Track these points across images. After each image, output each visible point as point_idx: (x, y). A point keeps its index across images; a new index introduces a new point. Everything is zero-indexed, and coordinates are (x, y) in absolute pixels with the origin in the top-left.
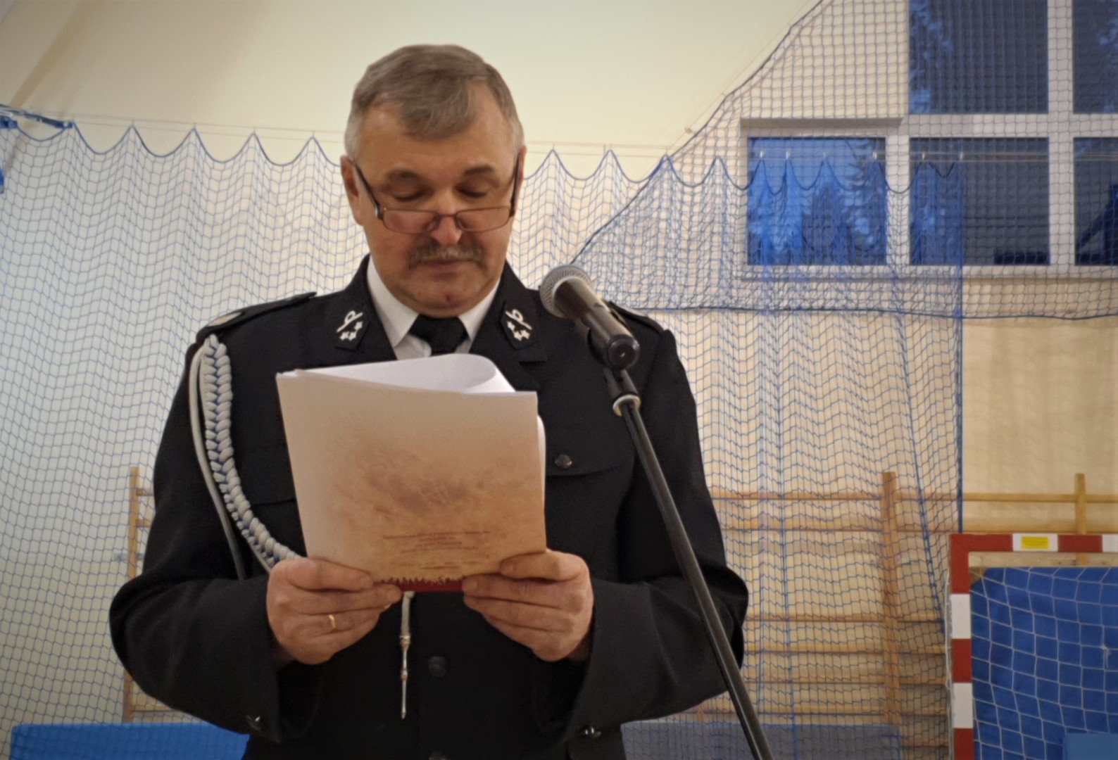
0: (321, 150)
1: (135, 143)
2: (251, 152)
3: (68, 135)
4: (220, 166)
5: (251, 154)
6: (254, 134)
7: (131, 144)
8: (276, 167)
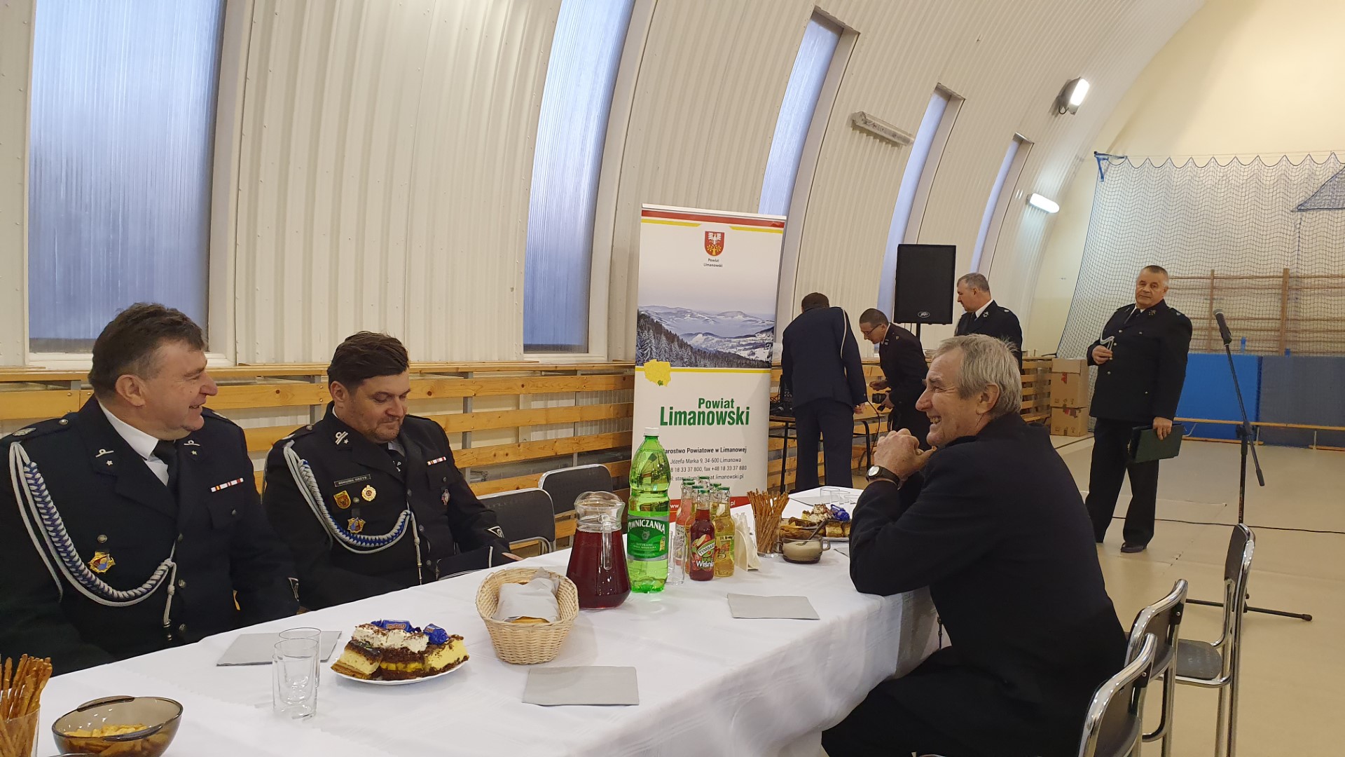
1: (1148, 164)
2: (1190, 163)
3: (1126, 163)
6: (1191, 159)
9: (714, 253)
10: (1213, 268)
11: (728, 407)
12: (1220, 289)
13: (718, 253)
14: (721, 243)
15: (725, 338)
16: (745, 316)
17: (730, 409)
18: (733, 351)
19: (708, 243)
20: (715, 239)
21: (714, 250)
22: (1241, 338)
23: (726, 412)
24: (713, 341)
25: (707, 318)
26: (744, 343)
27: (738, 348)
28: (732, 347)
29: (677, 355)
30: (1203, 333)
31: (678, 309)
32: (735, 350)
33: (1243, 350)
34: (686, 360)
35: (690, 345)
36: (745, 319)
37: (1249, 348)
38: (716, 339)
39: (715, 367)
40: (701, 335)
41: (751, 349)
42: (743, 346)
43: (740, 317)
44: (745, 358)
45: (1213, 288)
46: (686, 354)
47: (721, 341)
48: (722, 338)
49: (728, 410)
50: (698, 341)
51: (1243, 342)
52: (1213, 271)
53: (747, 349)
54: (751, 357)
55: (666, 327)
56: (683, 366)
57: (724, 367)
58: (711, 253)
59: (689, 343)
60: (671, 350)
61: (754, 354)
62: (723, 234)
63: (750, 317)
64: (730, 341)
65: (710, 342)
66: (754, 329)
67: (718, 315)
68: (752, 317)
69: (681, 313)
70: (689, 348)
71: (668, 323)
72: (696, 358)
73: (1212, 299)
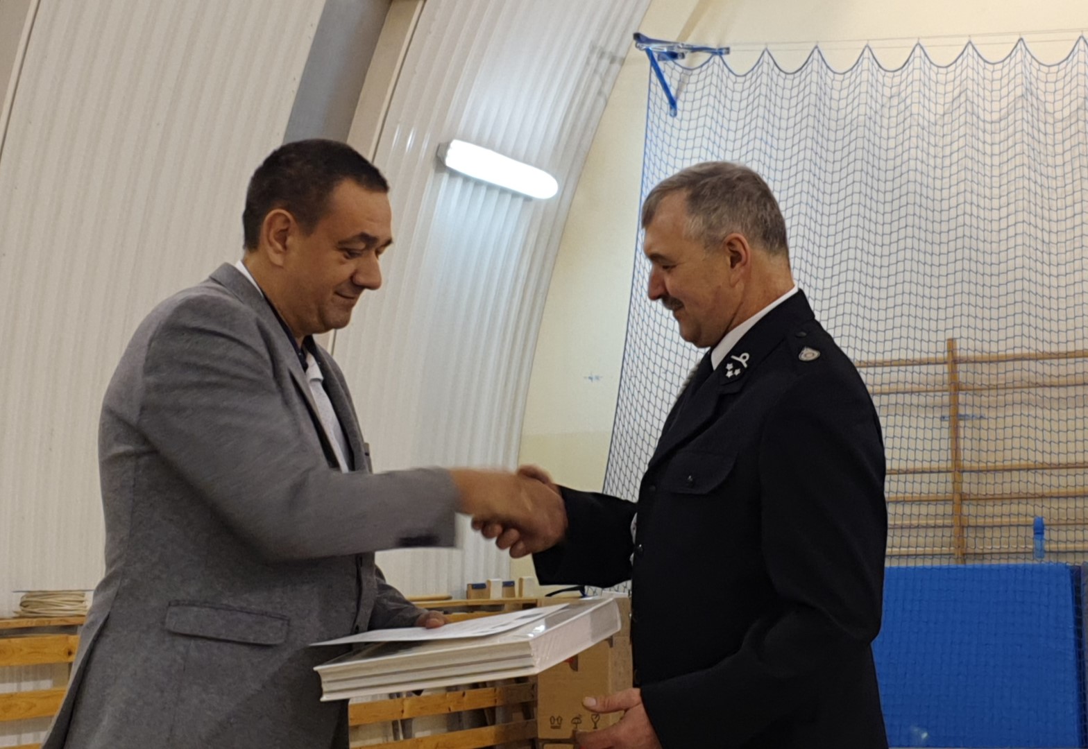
0: (926, 55)
1: (768, 64)
2: (866, 61)
3: (714, 62)
4: (840, 77)
5: (866, 64)
6: (867, 46)
7: (765, 65)
8: (888, 74)
10: (949, 335)
12: (975, 390)
22: (1031, 520)
30: (941, 509)
33: (1040, 552)
37: (1053, 546)
45: (956, 387)
51: (1039, 529)
52: (951, 342)
73: (955, 419)
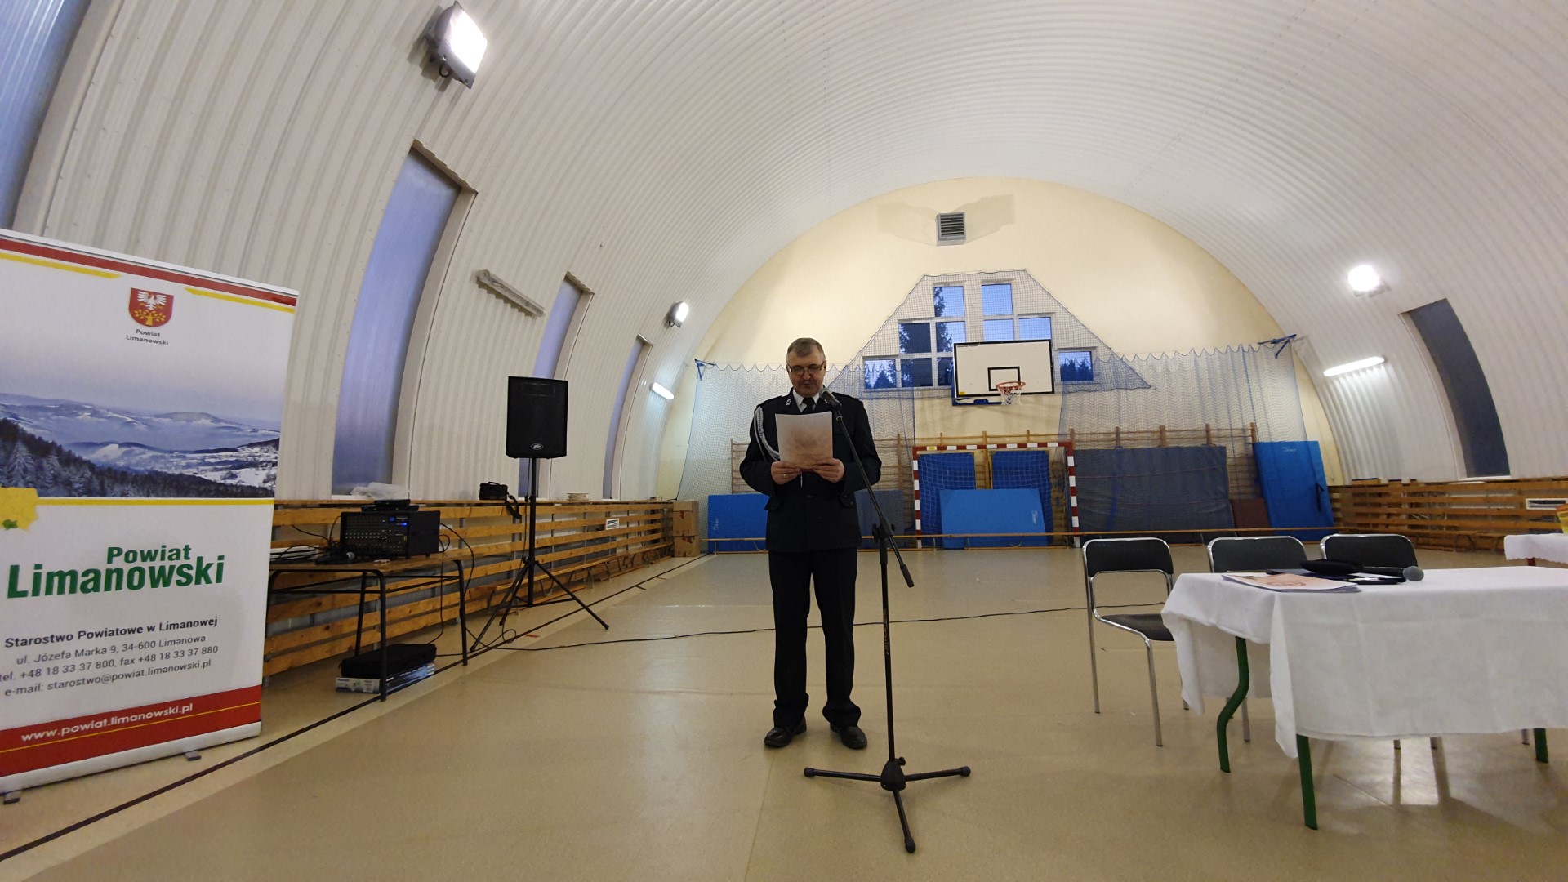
9: (149, 322)
11: (178, 558)
13: (156, 324)
14: (164, 312)
15: (173, 452)
16: (216, 420)
17: (182, 561)
18: (189, 472)
19: (136, 306)
20: (152, 301)
21: (150, 318)
23: (172, 568)
24: (144, 456)
25: (129, 420)
26: (213, 461)
27: (201, 468)
28: (188, 466)
29: (55, 477)
31: (62, 403)
32: (195, 471)
34: (77, 486)
35: (88, 462)
36: (214, 425)
38: (149, 454)
39: (148, 496)
40: (117, 446)
41: (226, 469)
42: (209, 464)
43: (207, 422)
44: (214, 483)
46: (77, 477)
47: (162, 457)
48: (166, 452)
49: (177, 564)
50: (110, 454)
53: (221, 470)
54: (229, 481)
55: (29, 430)
56: (70, 496)
57: (170, 496)
58: (142, 322)
59: (85, 458)
60: (40, 468)
61: (234, 476)
62: (169, 299)
63: (226, 422)
64: (184, 458)
65: (138, 458)
66: (235, 440)
67: (157, 416)
68: (231, 423)
69: (68, 409)
70: (86, 467)
71: (35, 423)
72: (102, 484)
